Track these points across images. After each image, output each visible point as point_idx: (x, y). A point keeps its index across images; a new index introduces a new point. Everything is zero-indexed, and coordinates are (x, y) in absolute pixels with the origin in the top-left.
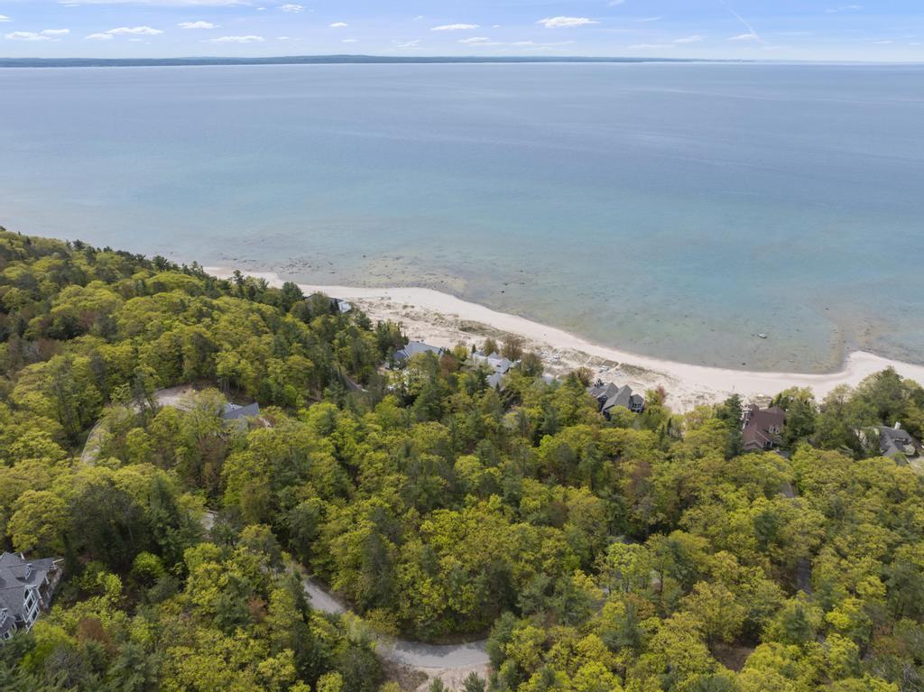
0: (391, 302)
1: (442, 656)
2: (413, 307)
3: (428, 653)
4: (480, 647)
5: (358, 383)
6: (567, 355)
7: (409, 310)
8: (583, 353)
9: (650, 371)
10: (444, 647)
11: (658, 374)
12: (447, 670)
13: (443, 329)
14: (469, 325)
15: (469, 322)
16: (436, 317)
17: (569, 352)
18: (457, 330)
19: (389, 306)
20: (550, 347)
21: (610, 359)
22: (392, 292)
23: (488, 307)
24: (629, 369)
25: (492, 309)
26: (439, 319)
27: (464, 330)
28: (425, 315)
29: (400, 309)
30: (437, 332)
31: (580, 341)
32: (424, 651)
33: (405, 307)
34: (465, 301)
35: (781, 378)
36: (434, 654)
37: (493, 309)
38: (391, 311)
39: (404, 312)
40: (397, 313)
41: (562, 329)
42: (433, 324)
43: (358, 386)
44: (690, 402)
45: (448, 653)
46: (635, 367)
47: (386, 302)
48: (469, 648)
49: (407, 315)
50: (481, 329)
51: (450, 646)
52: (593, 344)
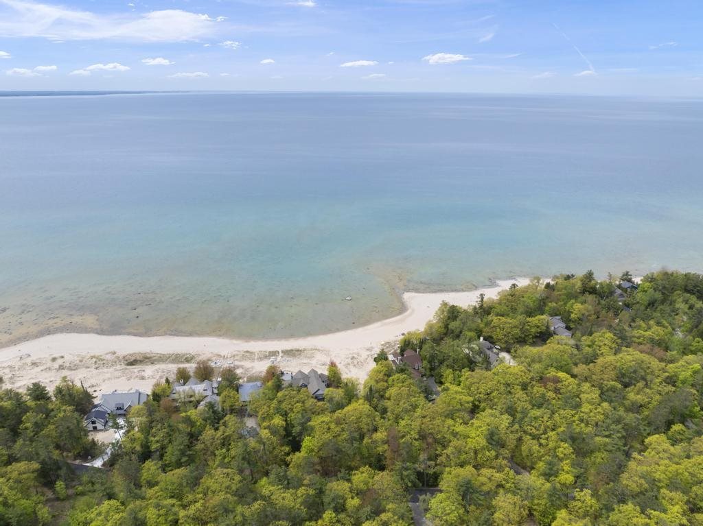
0: (34, 358)
2: (62, 357)
5: (75, 459)
6: (236, 358)
7: (60, 362)
8: (247, 352)
9: (305, 350)
11: (312, 350)
13: (111, 370)
14: (133, 359)
15: (131, 355)
16: (94, 360)
17: (237, 355)
18: (123, 366)
19: (34, 364)
20: (219, 356)
21: (271, 350)
22: (25, 348)
23: (135, 335)
24: (289, 353)
25: (140, 336)
26: (99, 362)
27: (131, 364)
28: (81, 361)
29: (49, 364)
30: (108, 375)
31: (234, 342)
33: (54, 359)
35: (382, 326)
38: (42, 368)
39: (56, 365)
40: (50, 369)
42: (97, 368)
43: (77, 462)
46: (292, 350)
47: (29, 361)
49: (61, 367)
50: (147, 358)
52: (247, 342)
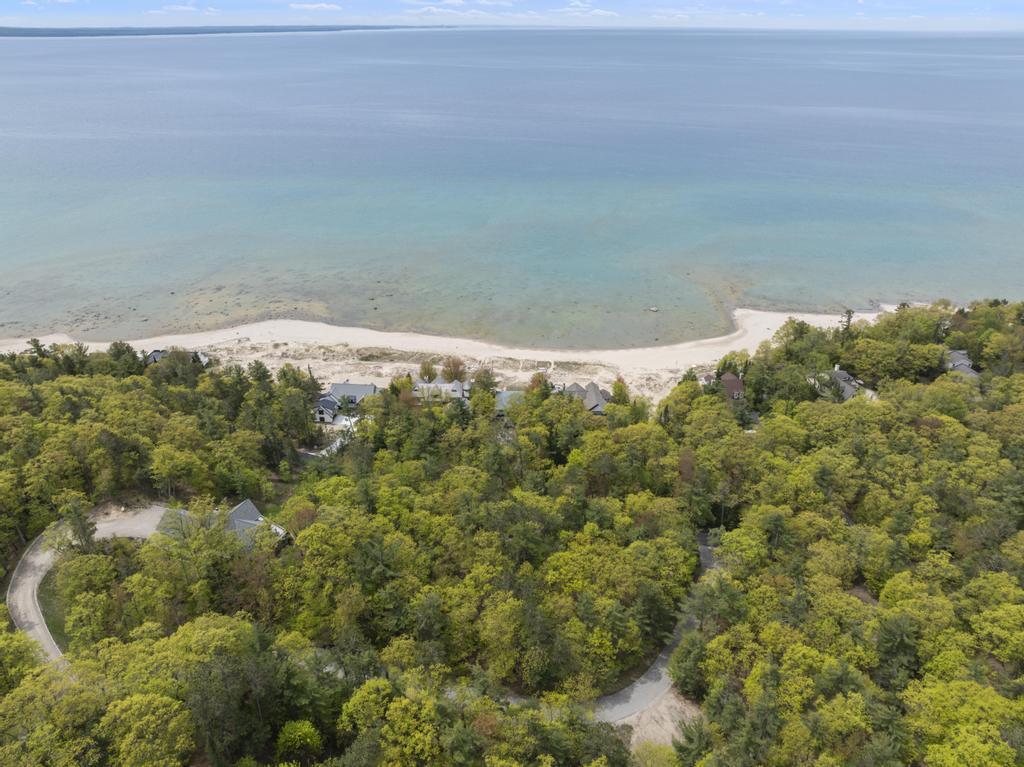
0: (254, 342)
1: (628, 702)
2: (286, 344)
3: (613, 704)
4: (651, 679)
6: (496, 364)
7: (283, 349)
8: (510, 359)
9: (585, 364)
10: (621, 692)
12: (642, 713)
13: (342, 363)
14: (368, 353)
15: (366, 349)
16: (322, 350)
17: (497, 361)
18: (357, 361)
19: (254, 349)
21: (542, 360)
22: (244, 331)
23: (371, 328)
24: (564, 366)
26: (328, 353)
27: (366, 359)
28: (307, 351)
29: (271, 350)
30: (337, 368)
31: (494, 346)
32: (609, 704)
33: (276, 346)
34: (340, 326)
35: (697, 346)
36: (618, 703)
37: (379, 329)
38: (263, 353)
39: (279, 352)
40: (271, 355)
41: (469, 338)
42: (325, 360)
43: (302, 450)
44: (642, 386)
45: (629, 697)
46: (569, 363)
47: (247, 345)
48: (642, 683)
49: (284, 355)
50: (385, 354)
51: (626, 689)
52: (511, 348)
